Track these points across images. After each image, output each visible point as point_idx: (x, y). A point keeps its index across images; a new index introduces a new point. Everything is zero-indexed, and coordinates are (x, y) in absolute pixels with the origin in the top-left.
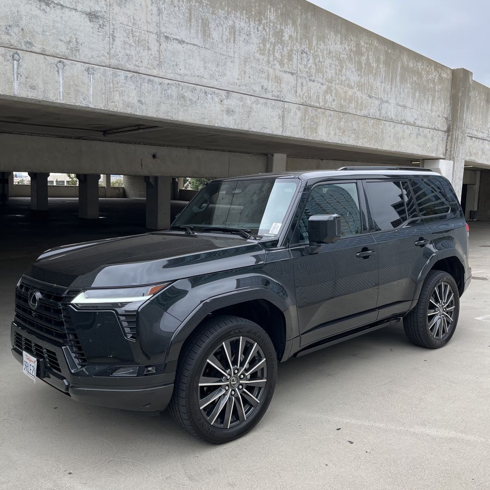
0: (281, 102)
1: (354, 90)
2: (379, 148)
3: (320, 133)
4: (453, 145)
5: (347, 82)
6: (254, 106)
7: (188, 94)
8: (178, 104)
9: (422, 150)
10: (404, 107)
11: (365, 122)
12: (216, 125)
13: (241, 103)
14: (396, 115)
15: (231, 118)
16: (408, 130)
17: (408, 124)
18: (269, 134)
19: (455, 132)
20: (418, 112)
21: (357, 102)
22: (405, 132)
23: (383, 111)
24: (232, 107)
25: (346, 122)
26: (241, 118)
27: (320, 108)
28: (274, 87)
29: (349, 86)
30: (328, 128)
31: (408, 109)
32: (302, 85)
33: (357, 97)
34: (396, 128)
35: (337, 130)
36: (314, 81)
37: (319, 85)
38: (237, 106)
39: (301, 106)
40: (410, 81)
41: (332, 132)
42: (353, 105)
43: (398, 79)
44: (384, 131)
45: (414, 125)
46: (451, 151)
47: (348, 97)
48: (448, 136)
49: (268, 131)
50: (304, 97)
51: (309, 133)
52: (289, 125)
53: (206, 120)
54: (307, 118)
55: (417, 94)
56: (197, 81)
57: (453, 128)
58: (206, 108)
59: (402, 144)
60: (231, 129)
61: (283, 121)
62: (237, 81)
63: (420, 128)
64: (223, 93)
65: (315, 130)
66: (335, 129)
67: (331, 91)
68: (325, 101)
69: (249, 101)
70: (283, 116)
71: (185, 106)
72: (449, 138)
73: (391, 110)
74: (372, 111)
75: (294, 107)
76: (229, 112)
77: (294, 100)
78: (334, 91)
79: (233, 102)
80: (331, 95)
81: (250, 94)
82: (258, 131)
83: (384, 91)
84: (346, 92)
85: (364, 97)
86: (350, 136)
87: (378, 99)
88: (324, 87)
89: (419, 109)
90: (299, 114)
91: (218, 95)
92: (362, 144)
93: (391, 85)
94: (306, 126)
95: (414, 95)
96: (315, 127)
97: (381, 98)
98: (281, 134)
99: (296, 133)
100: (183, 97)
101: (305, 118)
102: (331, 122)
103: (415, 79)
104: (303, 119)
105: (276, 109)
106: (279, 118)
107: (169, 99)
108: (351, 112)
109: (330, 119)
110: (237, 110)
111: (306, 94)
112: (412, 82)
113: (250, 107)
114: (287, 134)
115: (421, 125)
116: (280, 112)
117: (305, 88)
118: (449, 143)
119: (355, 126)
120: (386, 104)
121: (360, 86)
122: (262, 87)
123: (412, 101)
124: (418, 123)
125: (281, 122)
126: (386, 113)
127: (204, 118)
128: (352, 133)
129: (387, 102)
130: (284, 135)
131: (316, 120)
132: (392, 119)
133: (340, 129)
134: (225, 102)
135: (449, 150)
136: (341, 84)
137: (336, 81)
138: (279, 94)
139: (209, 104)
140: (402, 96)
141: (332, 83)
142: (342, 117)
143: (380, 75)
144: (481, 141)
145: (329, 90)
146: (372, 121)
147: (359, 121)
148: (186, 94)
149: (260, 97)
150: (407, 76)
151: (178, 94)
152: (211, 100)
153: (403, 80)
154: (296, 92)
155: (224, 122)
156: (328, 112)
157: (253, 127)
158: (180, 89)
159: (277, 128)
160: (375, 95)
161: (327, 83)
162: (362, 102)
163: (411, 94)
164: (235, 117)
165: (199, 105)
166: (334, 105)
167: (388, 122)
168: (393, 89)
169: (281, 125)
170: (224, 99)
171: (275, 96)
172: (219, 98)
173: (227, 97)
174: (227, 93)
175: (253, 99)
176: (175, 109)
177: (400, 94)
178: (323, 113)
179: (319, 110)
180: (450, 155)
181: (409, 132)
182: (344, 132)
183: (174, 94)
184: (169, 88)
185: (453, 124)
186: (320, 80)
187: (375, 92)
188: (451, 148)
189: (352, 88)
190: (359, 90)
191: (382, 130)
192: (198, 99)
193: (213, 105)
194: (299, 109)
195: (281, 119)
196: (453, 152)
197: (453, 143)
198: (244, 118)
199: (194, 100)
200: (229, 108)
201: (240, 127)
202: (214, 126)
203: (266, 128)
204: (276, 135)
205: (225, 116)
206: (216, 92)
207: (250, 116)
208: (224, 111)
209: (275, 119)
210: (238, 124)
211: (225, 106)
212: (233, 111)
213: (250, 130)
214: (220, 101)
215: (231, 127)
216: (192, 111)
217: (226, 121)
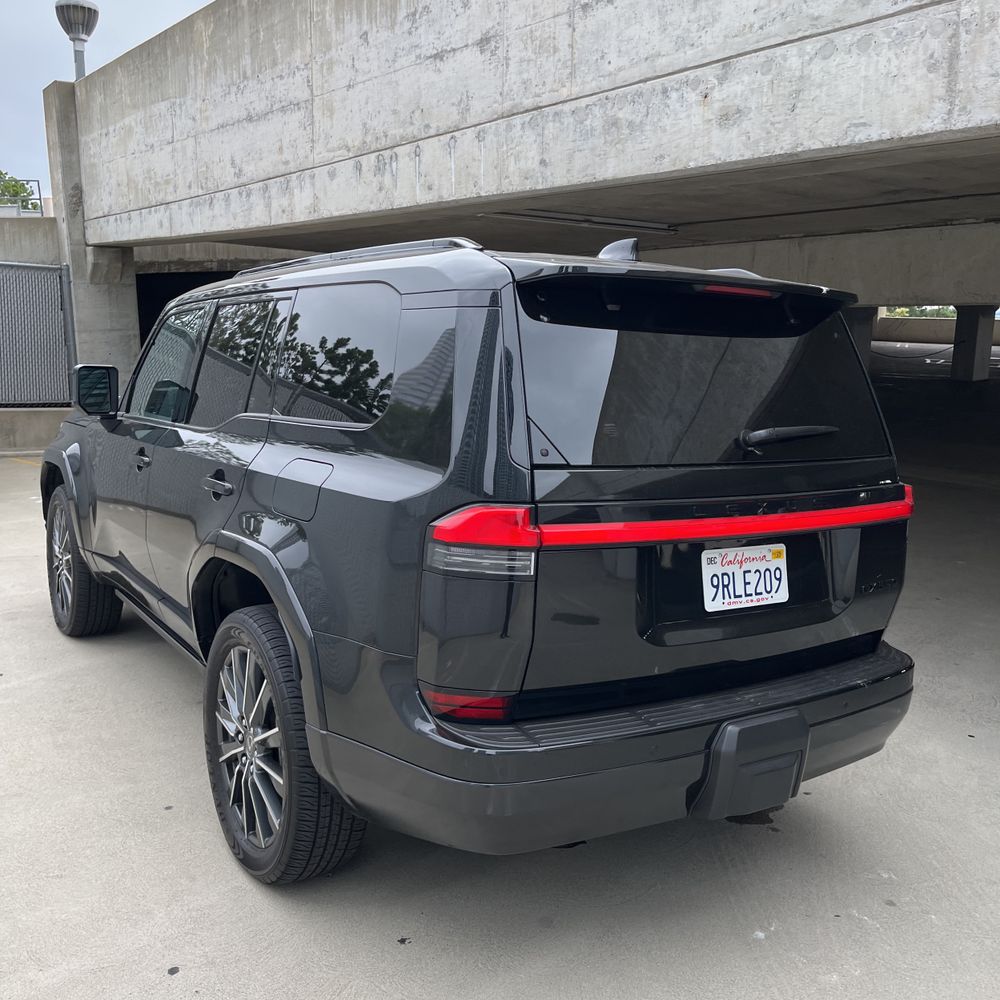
6: (814, 67)
7: (624, 114)
8: (605, 142)
12: (692, 165)
15: (735, 131)
24: (737, 102)
26: (766, 122)
38: (752, 90)
49: (876, 132)
52: (983, 81)
53: (667, 160)
56: (644, 70)
58: (665, 131)
60: (736, 162)
62: (752, 18)
64: (712, 72)
69: (795, 59)
70: (953, 56)
71: (619, 142)
76: (728, 117)
79: (739, 85)
81: (800, 34)
82: (830, 142)
91: (697, 85)
100: (615, 123)
105: (917, 40)
106: (932, 68)
107: (588, 140)
110: (753, 101)
113: (801, 77)
116: (936, 43)
125: (941, 83)
127: (662, 157)
134: (716, 94)
139: (673, 116)
148: (621, 115)
151: (605, 121)
152: (678, 105)
155: (714, 149)
157: (810, 138)
158: (610, 105)
159: (921, 111)
164: (746, 125)
165: (648, 128)
170: (713, 88)
172: (698, 92)
173: (723, 81)
174: (724, 67)
175: (812, 45)
176: (600, 155)
183: (598, 123)
184: (587, 115)
192: (648, 114)
193: (684, 115)
195: (943, 71)
198: (777, 119)
199: (638, 120)
200: (729, 106)
201: (762, 151)
202: (686, 170)
203: (864, 124)
204: (919, 137)
205: (716, 134)
206: (692, 78)
207: (800, 105)
208: (714, 122)
209: (911, 80)
210: (757, 143)
211: (717, 106)
212: (739, 111)
213: (799, 150)
214: (701, 98)
215: (734, 158)
216: (634, 147)
217: (718, 145)
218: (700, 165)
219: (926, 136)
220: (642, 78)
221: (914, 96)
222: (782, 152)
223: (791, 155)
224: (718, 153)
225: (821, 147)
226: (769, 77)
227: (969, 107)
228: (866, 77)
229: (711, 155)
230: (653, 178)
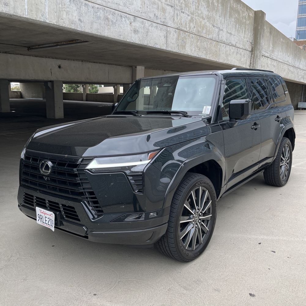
0: (165, 26)
1: (205, 21)
2: (217, 61)
3: (187, 49)
4: (255, 60)
5: (201, 15)
6: (150, 28)
7: (110, 17)
8: (104, 23)
9: (239, 63)
10: (231, 34)
11: (211, 43)
12: (128, 40)
13: (143, 26)
14: (227, 39)
15: (137, 36)
16: (233, 49)
17: (232, 45)
18: (159, 48)
19: (256, 52)
20: (237, 38)
21: (207, 29)
22: (230, 50)
23: (220, 36)
24: (137, 28)
25: (201, 42)
26: (143, 36)
27: (187, 32)
28: (161, 15)
29: (202, 17)
30: (191, 46)
31: (233, 36)
32: (177, 15)
33: (207, 26)
34: (226, 48)
35: (196, 48)
36: (184, 13)
37: (187, 16)
38: (140, 27)
39: (177, 30)
40: (234, 17)
41: (193, 49)
42: (204, 31)
43: (228, 15)
44: (220, 50)
45: (235, 46)
46: (253, 64)
47: (202, 25)
48: (252, 54)
49: (158, 46)
50: (178, 23)
51: (181, 49)
52: (170, 43)
53: (122, 37)
54: (180, 38)
55: (237, 26)
56: (114, 6)
57: (255, 49)
58: (121, 28)
59: (229, 58)
61: (167, 40)
62: (140, 9)
63: (238, 49)
64: (132, 17)
65: (184, 47)
66: (195, 47)
67: (193, 21)
68: (190, 27)
69: (147, 24)
70: (167, 37)
71: (109, 25)
72: (253, 56)
73: (224, 36)
74: (214, 35)
75: (173, 30)
76: (136, 31)
77: (173, 25)
78: (195, 21)
79: (137, 24)
80: (193, 23)
81: (148, 19)
82: (152, 45)
83: (221, 22)
84: (201, 22)
85: (211, 26)
86: (203, 52)
87: (217, 28)
88: (189, 18)
89: (238, 36)
90: (176, 36)
91: (129, 19)
92: (209, 58)
93: (225, 19)
94: (179, 44)
95: (236, 26)
96: (184, 45)
97: (219, 27)
98: (165, 49)
99: (174, 49)
100: (107, 19)
101: (179, 38)
102: (193, 42)
103: (237, 16)
104: (178, 39)
105: (163, 31)
106: (164, 37)
107: (98, 20)
108: (203, 35)
109: (192, 40)
110: (140, 30)
111: (179, 22)
112: (235, 17)
113: (148, 29)
114: (169, 49)
115: (238, 47)
116: (165, 33)
117: (179, 17)
118: (252, 59)
119: (206, 46)
120: (221, 32)
121: (209, 18)
122: (155, 15)
123: (235, 30)
124: (238, 45)
125: (165, 41)
126: (222, 38)
127: (121, 35)
128: (204, 50)
129: (222, 30)
130: (167, 50)
131: (185, 40)
132: (224, 42)
133: (197, 47)
134: (133, 24)
135: (252, 63)
136: (198, 16)
137: (195, 14)
138: (164, 20)
139: (123, 25)
140: (230, 27)
141: (193, 15)
142: (199, 39)
143: (219, 11)
144: (267, 58)
145: (192, 20)
146: (214, 43)
147: (208, 42)
148: (109, 17)
149: (154, 22)
150: (232, 13)
151: (104, 16)
152: (124, 22)
153: (231, 16)
154: (174, 20)
155: (133, 39)
156: (191, 35)
157: (150, 43)
158: (106, 12)
159: (163, 45)
160: (216, 25)
161: (191, 15)
162: (209, 29)
163: (234, 26)
164: (139, 35)
165: (117, 25)
166: (195, 31)
167: (222, 44)
168: (225, 22)
169: (165, 42)
170: (132, 22)
171: (162, 22)
172: (129, 21)
173: (134, 21)
174: (134, 18)
175: (150, 23)
177: (229, 25)
178: (189, 36)
179: (187, 33)
180: (253, 66)
181: (233, 51)
182: (199, 49)
183: (102, 16)
184: (98, 11)
185: (255, 47)
186: (187, 13)
187: (216, 23)
188: (253, 62)
189: (204, 19)
190: (208, 21)
191: (219, 49)
192: (117, 21)
193: (126, 26)
194: (176, 32)
195: (166, 39)
196: (254, 65)
197: (255, 59)
199: (114, 21)
200: (135, 28)
201: (142, 43)
204: (163, 50)
205: (133, 34)
206: (128, 16)
207: (148, 35)
208: (132, 31)
210: (141, 40)
211: (133, 27)
212: (138, 31)
214: (130, 23)
215: (137, 42)
216: (113, 29)
217: (134, 38)
220: (115, 9)
221: (163, 41)
222: (145, 45)
223: (147, 46)
228: (157, 34)
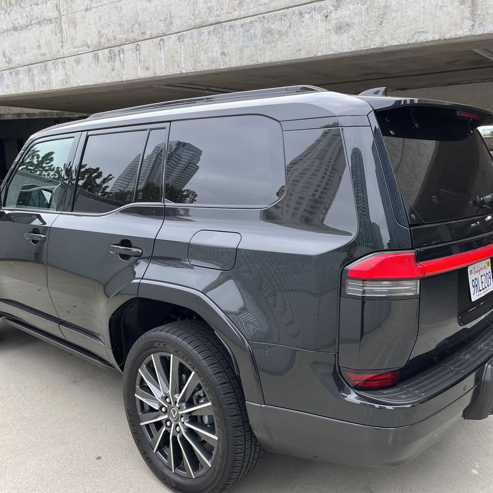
7: (276, 26)
8: (264, 42)
12: (319, 54)
15: (345, 36)
18: (433, 41)
24: (346, 20)
26: (365, 30)
38: (356, 14)
49: (430, 35)
53: (303, 52)
58: (302, 36)
60: (346, 53)
64: (330, 3)
71: (272, 42)
76: (340, 28)
79: (346, 11)
82: (404, 41)
91: (321, 10)
98: (467, 33)
100: (270, 31)
107: (253, 40)
110: (356, 20)
113: (385, 7)
125: (467, 10)
134: (333, 15)
139: (306, 28)
148: (273, 27)
151: (263, 30)
152: (309, 22)
155: (333, 46)
157: (392, 39)
158: (266, 21)
159: (456, 24)
164: (352, 32)
165: (291, 34)
169: (468, 15)
170: (331, 13)
172: (322, 14)
173: (337, 8)
176: (260, 49)
183: (259, 31)
184: (252, 27)
192: (290, 26)
193: (313, 27)
198: (371, 29)
199: (285, 29)
200: (341, 22)
201: (363, 46)
202: (316, 57)
203: (424, 32)
204: (455, 39)
205: (334, 37)
206: (318, 6)
207: (385, 21)
208: (332, 30)
209: (450, 9)
210: (359, 42)
211: (334, 22)
212: (347, 25)
213: (385, 46)
214: (324, 18)
215: (345, 51)
216: (282, 45)
217: (335, 43)
218: (324, 54)
219: (460, 38)
220: (286, 6)
221: (452, 17)
222: (375, 47)
223: (380, 48)
224: (335, 48)
225: (399, 44)
226: (366, 6)
227: (484, 23)
228: (424, 7)
229: (332, 49)
230: (294, 61)
